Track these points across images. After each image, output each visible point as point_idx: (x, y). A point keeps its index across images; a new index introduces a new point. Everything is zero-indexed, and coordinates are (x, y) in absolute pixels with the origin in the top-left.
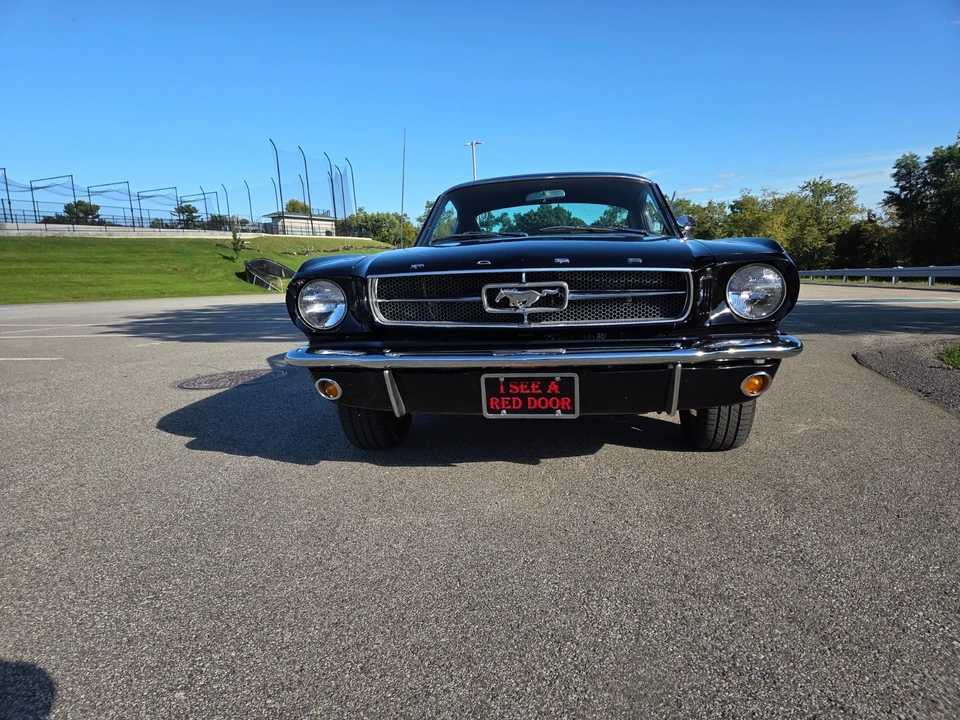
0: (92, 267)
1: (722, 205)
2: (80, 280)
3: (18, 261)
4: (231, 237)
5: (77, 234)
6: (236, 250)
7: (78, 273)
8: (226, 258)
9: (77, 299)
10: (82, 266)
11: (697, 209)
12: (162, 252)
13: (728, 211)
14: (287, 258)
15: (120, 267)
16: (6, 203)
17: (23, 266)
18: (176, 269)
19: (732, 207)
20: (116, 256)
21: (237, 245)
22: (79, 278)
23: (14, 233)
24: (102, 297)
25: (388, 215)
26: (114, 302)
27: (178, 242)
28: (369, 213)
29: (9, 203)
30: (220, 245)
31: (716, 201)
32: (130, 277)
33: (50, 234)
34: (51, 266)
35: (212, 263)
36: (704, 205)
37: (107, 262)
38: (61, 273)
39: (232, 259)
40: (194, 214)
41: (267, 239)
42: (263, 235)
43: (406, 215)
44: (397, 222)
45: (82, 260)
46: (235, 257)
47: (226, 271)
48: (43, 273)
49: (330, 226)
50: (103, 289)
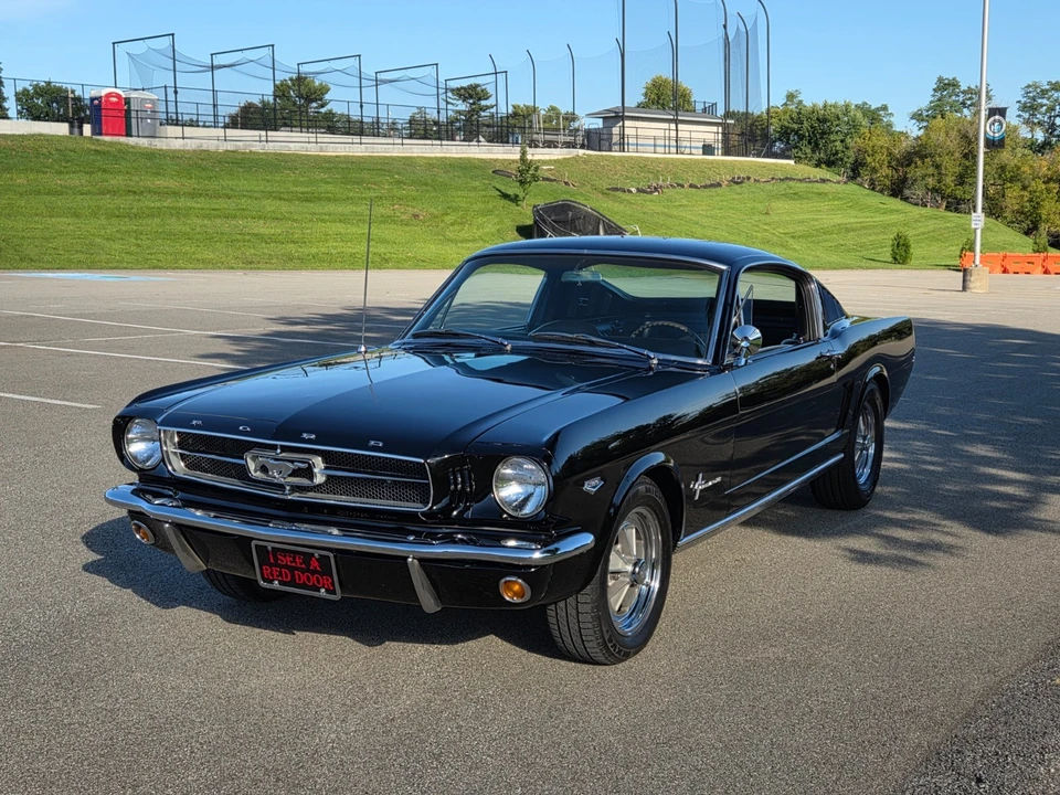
0: (284, 207)
2: (262, 231)
3: (175, 194)
4: (518, 157)
5: (271, 148)
6: (522, 183)
7: (260, 218)
8: (505, 196)
9: (250, 264)
10: (270, 206)
12: (399, 182)
14: (616, 199)
15: (326, 210)
16: (171, 91)
17: (183, 202)
18: (416, 216)
20: (324, 188)
21: (526, 173)
22: (262, 228)
23: (177, 145)
24: (290, 262)
25: (847, 106)
26: (303, 272)
27: (431, 164)
28: (808, 103)
29: (176, 92)
30: (499, 171)
32: (340, 228)
33: (230, 146)
34: (222, 204)
35: (479, 206)
37: (307, 200)
38: (235, 217)
39: (515, 199)
40: (483, 103)
41: (586, 161)
42: (581, 152)
43: (885, 108)
44: (865, 122)
45: (271, 195)
46: (521, 195)
47: (501, 222)
48: (208, 216)
49: (711, 134)
50: (291, 248)
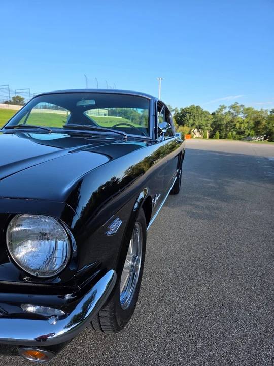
1: (266, 111)
4: (66, 114)
11: (256, 112)
13: (269, 114)
19: (271, 112)
31: (264, 109)
36: (259, 110)
49: (106, 112)
